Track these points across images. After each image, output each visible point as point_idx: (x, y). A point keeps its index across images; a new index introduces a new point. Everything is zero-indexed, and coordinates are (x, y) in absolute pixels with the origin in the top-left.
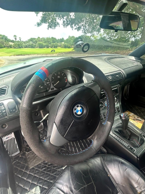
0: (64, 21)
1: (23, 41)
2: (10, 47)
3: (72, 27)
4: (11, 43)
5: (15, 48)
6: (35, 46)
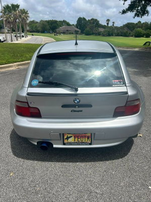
1: (116, 27)
6: (130, 33)
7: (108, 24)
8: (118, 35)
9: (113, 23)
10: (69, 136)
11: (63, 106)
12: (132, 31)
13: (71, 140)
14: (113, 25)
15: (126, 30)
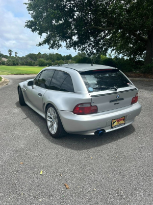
0: (67, 44)
1: (19, 57)
2: (3, 64)
3: (75, 49)
4: (4, 59)
5: (9, 65)
6: (34, 63)
7: (10, 54)
8: (23, 64)
9: (16, 53)
10: (115, 121)
11: (110, 102)
12: (35, 60)
13: (115, 124)
14: (16, 55)
15: (29, 60)
